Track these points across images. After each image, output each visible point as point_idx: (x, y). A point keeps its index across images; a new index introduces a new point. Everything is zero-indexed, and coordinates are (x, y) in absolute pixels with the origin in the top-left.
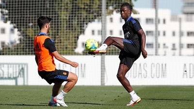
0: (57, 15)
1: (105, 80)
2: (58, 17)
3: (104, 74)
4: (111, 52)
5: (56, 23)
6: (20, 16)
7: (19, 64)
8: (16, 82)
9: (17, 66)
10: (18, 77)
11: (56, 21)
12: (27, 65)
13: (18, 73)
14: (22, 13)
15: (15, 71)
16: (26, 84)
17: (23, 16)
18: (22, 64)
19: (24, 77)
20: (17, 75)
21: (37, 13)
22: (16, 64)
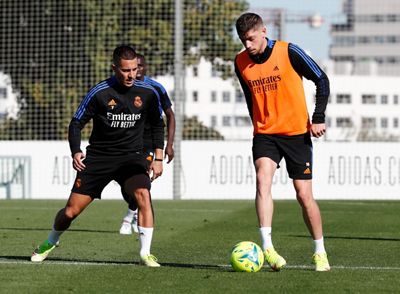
0: (87, 63)
1: (182, 189)
2: (89, 66)
3: (179, 177)
4: (193, 134)
5: (86, 79)
6: (15, 65)
7: (14, 159)
8: (8, 193)
9: (11, 161)
10: (12, 181)
11: (87, 74)
12: (28, 159)
13: (11, 176)
14: (20, 60)
15: (5, 171)
16: (27, 197)
17: (21, 65)
18: (20, 158)
19: (23, 183)
20: (10, 179)
21: (48, 59)
22: (8, 158)
